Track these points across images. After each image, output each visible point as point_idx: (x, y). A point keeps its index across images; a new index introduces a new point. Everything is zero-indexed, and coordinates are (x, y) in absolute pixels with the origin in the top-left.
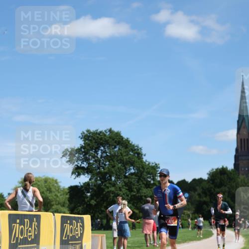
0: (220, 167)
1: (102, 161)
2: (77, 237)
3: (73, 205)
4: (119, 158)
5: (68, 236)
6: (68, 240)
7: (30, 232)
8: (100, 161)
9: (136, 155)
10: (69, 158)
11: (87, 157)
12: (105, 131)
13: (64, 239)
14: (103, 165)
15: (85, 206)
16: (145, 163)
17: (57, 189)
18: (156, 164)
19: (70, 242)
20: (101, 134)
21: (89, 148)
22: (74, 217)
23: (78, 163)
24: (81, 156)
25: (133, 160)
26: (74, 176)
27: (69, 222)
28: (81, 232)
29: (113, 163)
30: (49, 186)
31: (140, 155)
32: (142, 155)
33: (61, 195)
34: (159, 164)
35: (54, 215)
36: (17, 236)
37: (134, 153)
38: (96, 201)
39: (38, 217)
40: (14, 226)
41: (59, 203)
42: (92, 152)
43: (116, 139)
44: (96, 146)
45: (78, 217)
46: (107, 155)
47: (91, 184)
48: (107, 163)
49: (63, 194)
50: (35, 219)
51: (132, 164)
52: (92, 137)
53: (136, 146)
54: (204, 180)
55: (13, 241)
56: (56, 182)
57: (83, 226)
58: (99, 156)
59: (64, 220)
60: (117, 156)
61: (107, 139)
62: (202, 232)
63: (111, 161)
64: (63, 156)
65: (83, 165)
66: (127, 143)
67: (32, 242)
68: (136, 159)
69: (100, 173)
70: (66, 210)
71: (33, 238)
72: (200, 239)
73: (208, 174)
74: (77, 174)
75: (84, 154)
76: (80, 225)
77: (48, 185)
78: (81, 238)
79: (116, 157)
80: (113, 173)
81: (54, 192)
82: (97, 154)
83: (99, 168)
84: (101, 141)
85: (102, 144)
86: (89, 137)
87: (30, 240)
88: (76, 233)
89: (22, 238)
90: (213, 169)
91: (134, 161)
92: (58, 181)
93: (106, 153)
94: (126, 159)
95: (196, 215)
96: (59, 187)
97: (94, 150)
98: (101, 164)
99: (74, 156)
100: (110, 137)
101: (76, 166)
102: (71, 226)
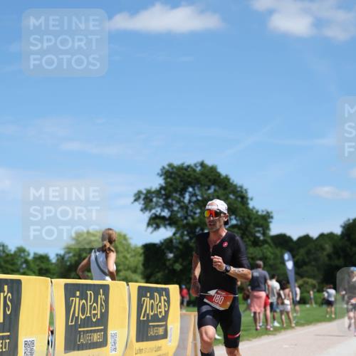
1: (191, 208)
2: (160, 317)
3: (149, 271)
5: (148, 315)
6: (148, 321)
7: (95, 309)
8: (187, 208)
9: (239, 199)
10: (144, 204)
11: (168, 203)
12: (195, 165)
13: (142, 318)
14: (192, 214)
15: (166, 271)
16: (252, 210)
17: (126, 248)
18: (268, 213)
19: (151, 324)
20: (189, 169)
21: (171, 189)
23: (157, 211)
24: (161, 200)
25: (235, 206)
26: (150, 229)
27: (148, 295)
28: (166, 309)
31: (245, 200)
32: (247, 199)
33: (132, 256)
34: (271, 213)
35: (128, 285)
36: (77, 315)
37: (237, 197)
38: (181, 264)
39: (106, 288)
40: (73, 300)
41: (129, 268)
42: (177, 195)
43: (210, 177)
44: (181, 187)
45: (162, 288)
46: (198, 200)
47: (174, 241)
48: (198, 211)
49: (135, 256)
50: (101, 291)
51: (234, 212)
52: (176, 173)
53: (240, 187)
54: (336, 236)
55: (72, 322)
56: (125, 238)
57: (168, 301)
59: (142, 293)
61: (198, 176)
64: (135, 200)
65: (163, 214)
66: (226, 181)
67: (98, 323)
68: (240, 205)
69: (188, 224)
70: (138, 277)
71: (99, 317)
72: (331, 320)
73: (341, 226)
74: (154, 226)
75: (164, 197)
76: (165, 300)
81: (122, 252)
82: (184, 198)
83: (186, 218)
84: (189, 180)
85: (190, 184)
86: (171, 173)
87: (94, 320)
88: (159, 310)
89: (83, 317)
90: (349, 220)
91: (236, 208)
92: (128, 236)
93: (196, 196)
95: (324, 285)
96: (129, 245)
97: (179, 193)
98: (189, 212)
99: (151, 201)
100: (202, 174)
101: (154, 216)
102: (152, 301)
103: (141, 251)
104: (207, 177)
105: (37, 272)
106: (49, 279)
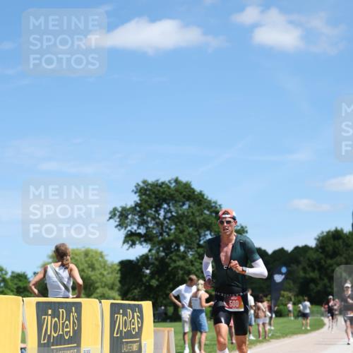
0: (333, 229)
1: (166, 224)
2: (134, 333)
3: (126, 287)
4: (189, 220)
5: (121, 331)
6: (122, 337)
7: (67, 327)
8: (162, 224)
9: (214, 215)
10: (120, 221)
11: (144, 219)
12: (169, 182)
13: (115, 335)
14: (167, 230)
15: (143, 288)
17: (103, 264)
18: (242, 227)
19: (124, 340)
20: (164, 186)
21: (146, 206)
22: (129, 304)
23: (132, 228)
24: (136, 217)
25: (210, 221)
26: (126, 246)
27: (121, 311)
28: (140, 325)
29: (180, 227)
30: (92, 261)
33: (108, 274)
34: (246, 227)
35: (100, 302)
36: (49, 333)
37: (211, 212)
38: (158, 280)
39: (78, 306)
40: (45, 318)
41: (106, 285)
42: (152, 212)
43: (184, 193)
44: (156, 203)
45: (135, 305)
46: (173, 216)
47: (150, 257)
48: (173, 227)
49: (112, 272)
50: (73, 308)
51: (209, 227)
52: (150, 190)
53: (214, 202)
54: (311, 249)
55: (44, 340)
56: (101, 255)
57: (141, 317)
58: (161, 217)
59: (115, 309)
60: (188, 217)
61: (172, 192)
62: (308, 321)
63: (178, 224)
64: (110, 218)
65: (139, 231)
66: (201, 198)
67: (70, 341)
68: (214, 220)
69: (163, 240)
70: (116, 294)
71: (71, 335)
72: (306, 332)
73: (315, 239)
74: (130, 243)
75: (139, 214)
76: (138, 316)
77: (90, 260)
78: (139, 334)
79: (185, 218)
80: (182, 241)
81: (99, 269)
82: (159, 214)
83: (161, 234)
84: (164, 196)
85: (165, 201)
86: (146, 190)
87: (67, 338)
88: (132, 326)
89: (55, 335)
90: (323, 232)
91: (211, 223)
92: (104, 254)
93: (171, 212)
94: (200, 221)
95: (301, 298)
96: (105, 262)
97: (154, 209)
98: (164, 228)
99: (127, 217)
100: (177, 190)
101: (129, 233)
102: (125, 317)
103: (118, 268)
104: (181, 193)
105: (15, 290)
106: (20, 298)
